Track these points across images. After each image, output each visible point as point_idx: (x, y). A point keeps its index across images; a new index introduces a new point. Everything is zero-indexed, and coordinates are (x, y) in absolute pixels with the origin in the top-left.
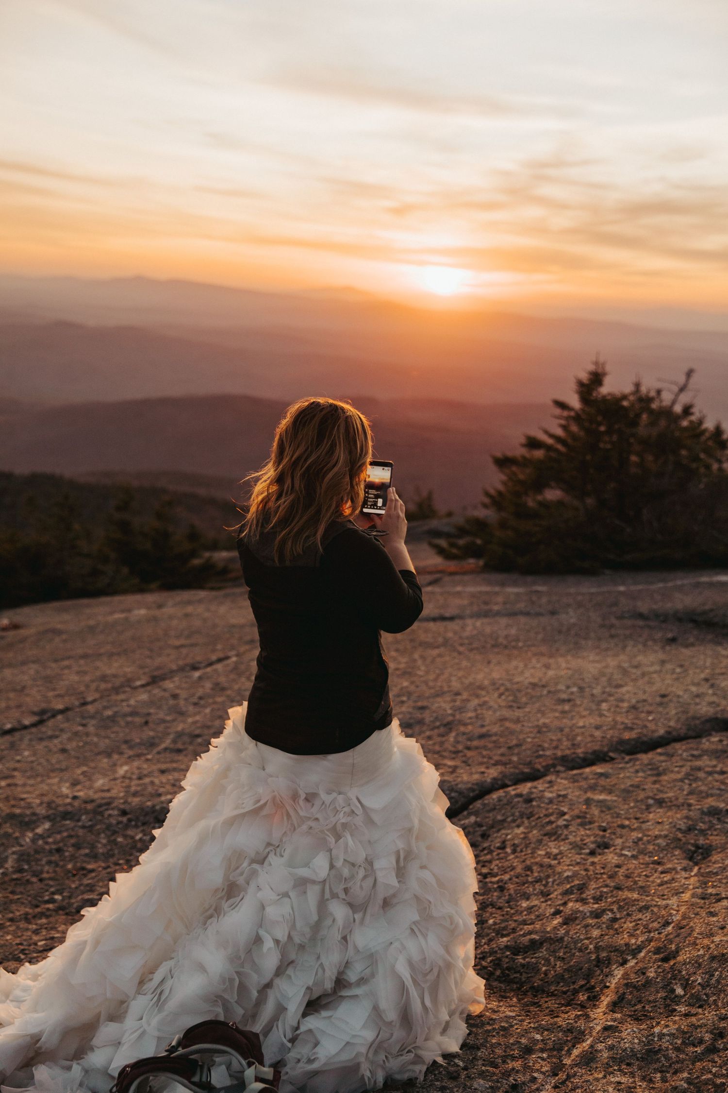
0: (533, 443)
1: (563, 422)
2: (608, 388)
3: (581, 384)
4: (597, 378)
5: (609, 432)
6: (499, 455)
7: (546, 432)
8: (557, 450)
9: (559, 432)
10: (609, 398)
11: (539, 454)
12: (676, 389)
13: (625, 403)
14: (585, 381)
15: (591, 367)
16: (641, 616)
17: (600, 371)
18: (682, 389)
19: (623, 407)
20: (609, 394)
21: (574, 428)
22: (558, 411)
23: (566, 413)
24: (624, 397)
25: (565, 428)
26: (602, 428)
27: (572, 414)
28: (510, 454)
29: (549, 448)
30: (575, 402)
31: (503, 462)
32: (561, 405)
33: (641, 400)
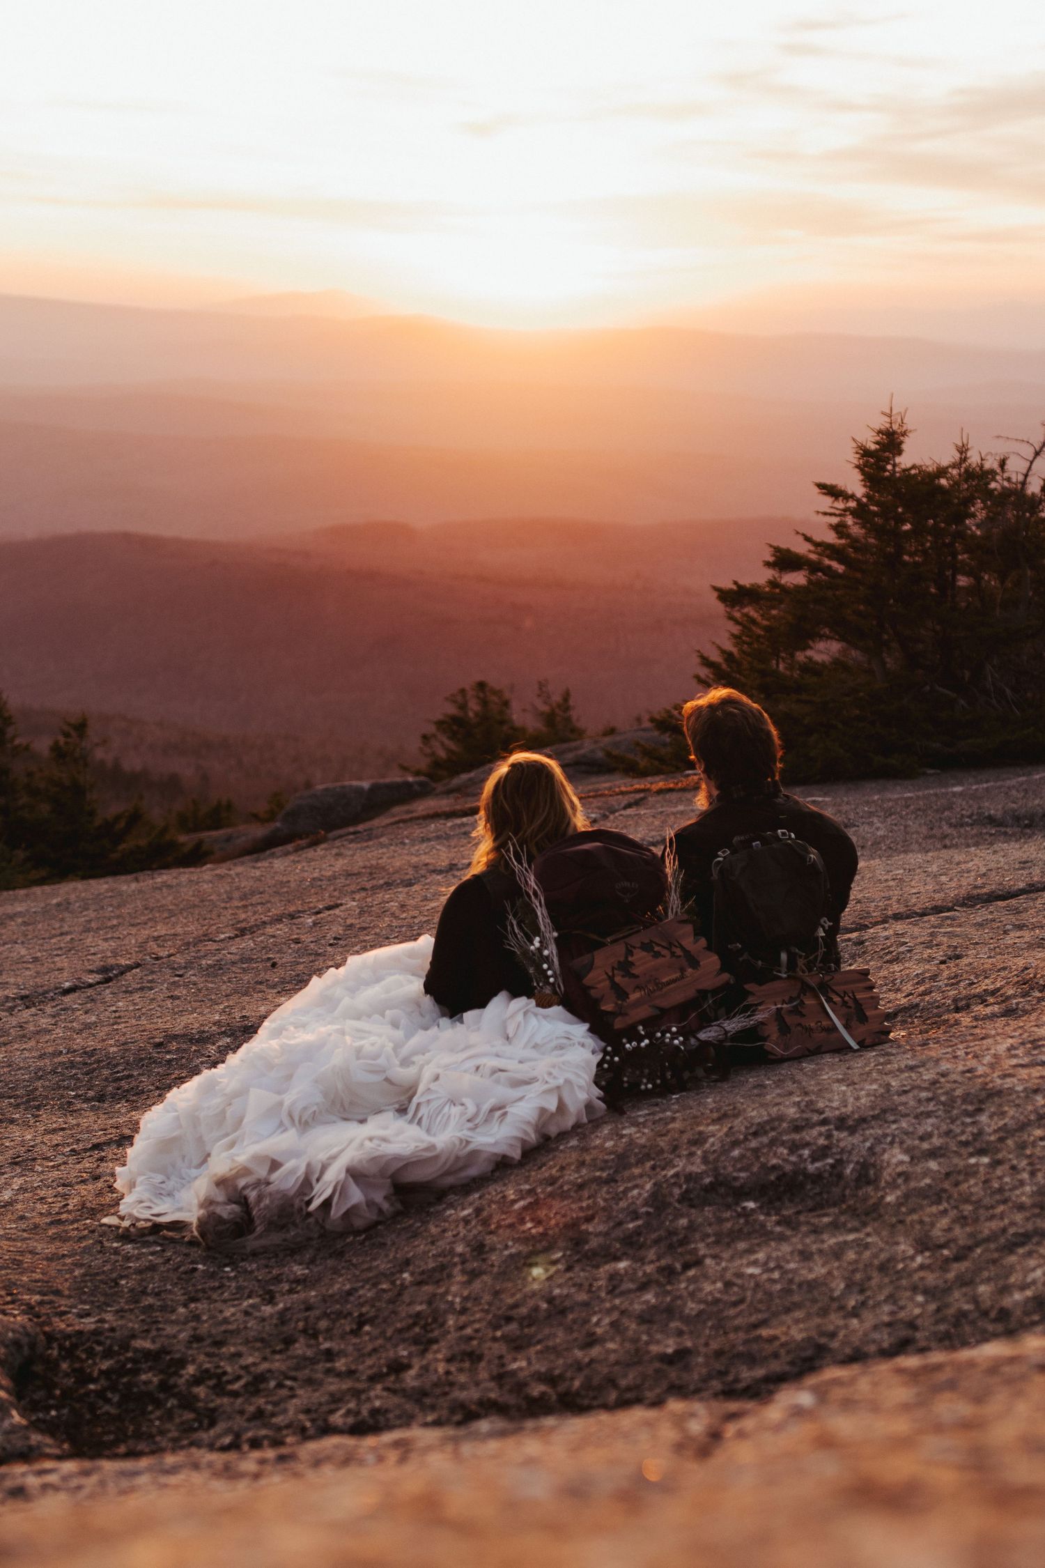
0: (784, 560)
1: (835, 520)
2: (912, 456)
3: (865, 453)
4: (891, 441)
5: (917, 532)
6: (728, 584)
7: (808, 539)
8: (828, 571)
9: (831, 538)
10: (913, 472)
11: (796, 579)
12: (1029, 453)
13: (943, 482)
14: (873, 447)
15: (881, 423)
16: (991, 820)
17: (895, 427)
18: (1037, 454)
19: (941, 487)
20: (914, 467)
21: (856, 530)
22: (826, 502)
23: (840, 505)
24: (942, 472)
25: (839, 529)
26: (907, 527)
27: (852, 504)
28: (746, 581)
29: (814, 567)
30: (855, 485)
31: (735, 597)
32: (831, 491)
33: (969, 475)
